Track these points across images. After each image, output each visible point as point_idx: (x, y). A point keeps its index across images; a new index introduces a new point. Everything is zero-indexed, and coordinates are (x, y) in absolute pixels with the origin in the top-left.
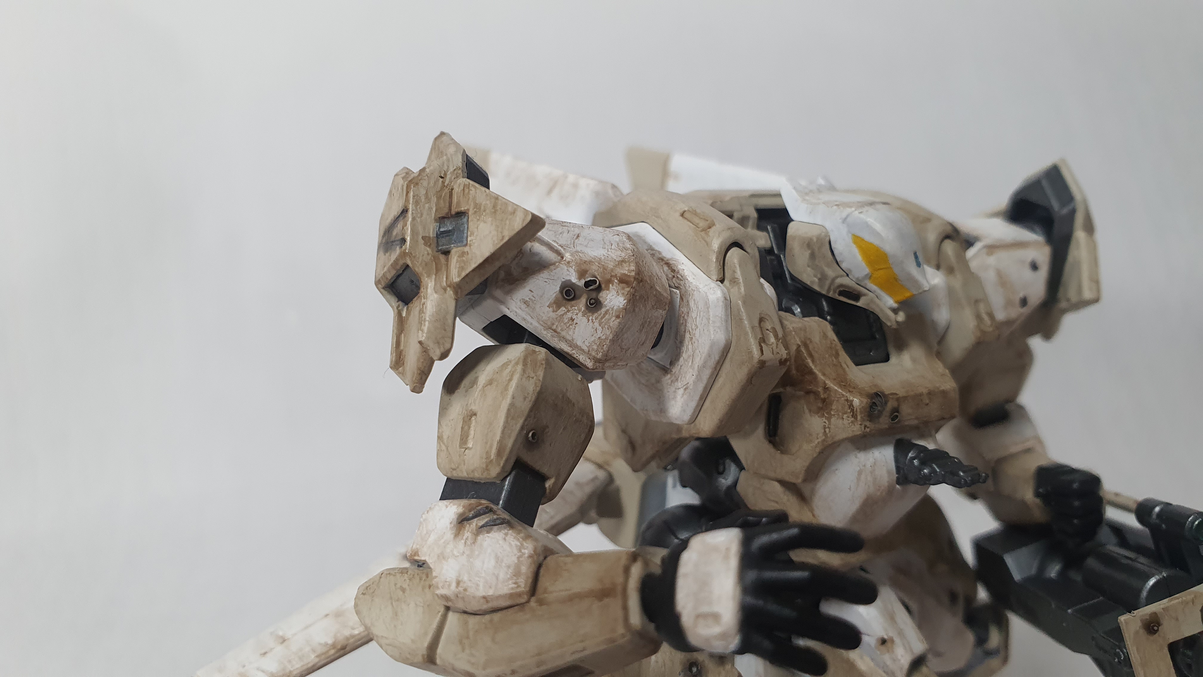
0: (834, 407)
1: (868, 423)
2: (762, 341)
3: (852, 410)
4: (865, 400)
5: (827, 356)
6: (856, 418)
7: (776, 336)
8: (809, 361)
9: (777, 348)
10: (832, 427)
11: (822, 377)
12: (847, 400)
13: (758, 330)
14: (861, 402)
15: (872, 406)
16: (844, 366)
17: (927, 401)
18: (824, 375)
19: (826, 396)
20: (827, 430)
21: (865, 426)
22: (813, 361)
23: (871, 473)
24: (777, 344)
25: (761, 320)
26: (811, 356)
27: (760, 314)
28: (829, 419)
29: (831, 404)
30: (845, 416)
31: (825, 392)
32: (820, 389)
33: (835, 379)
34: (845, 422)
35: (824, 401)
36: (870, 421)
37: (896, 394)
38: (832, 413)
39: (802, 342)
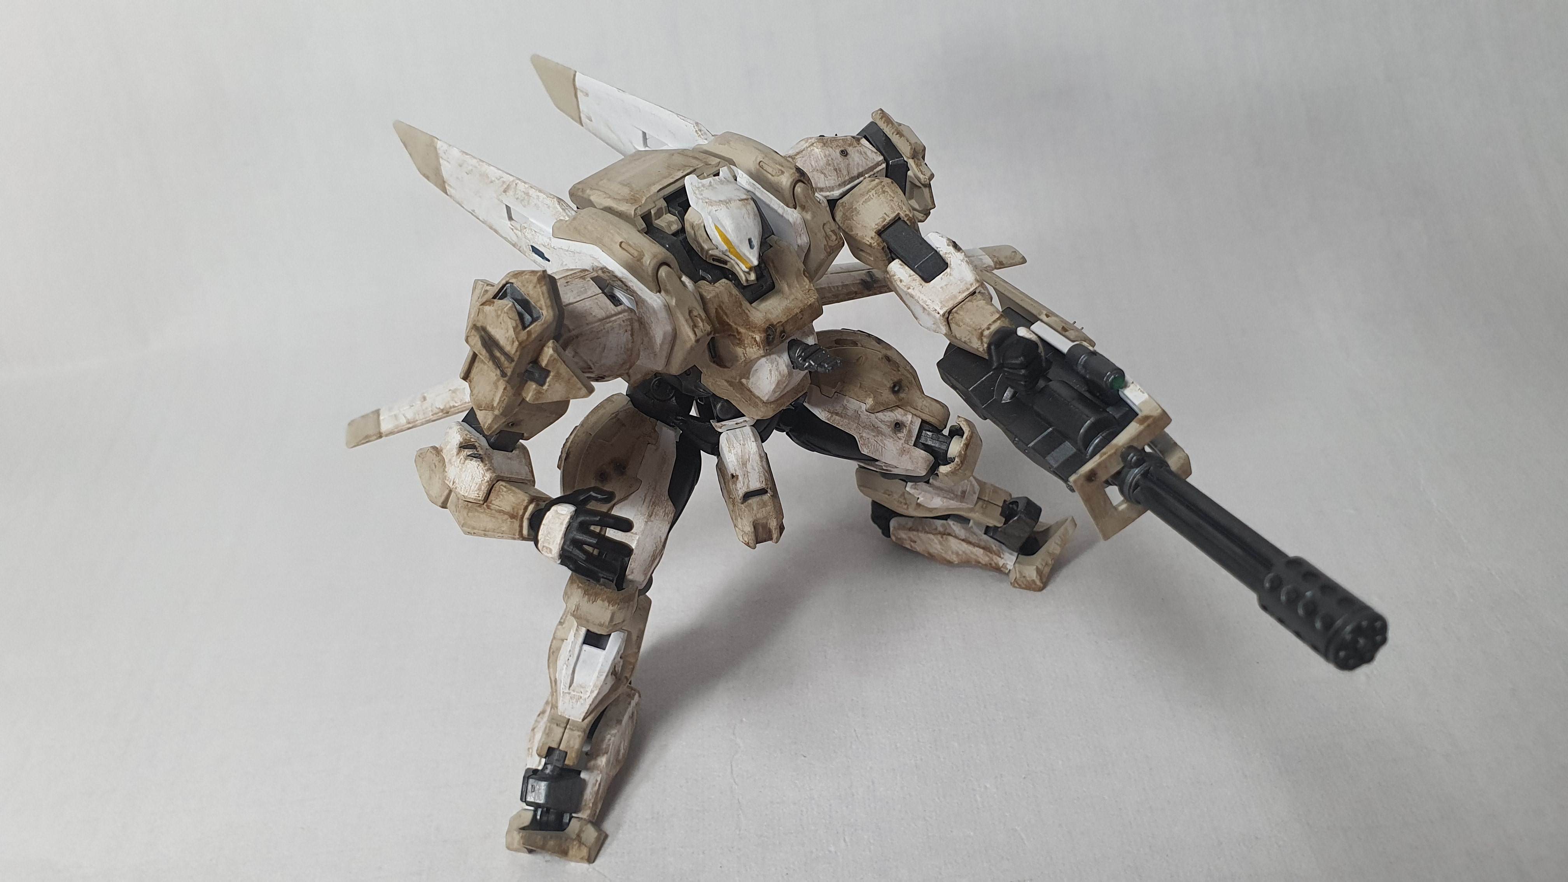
0: (746, 342)
1: (768, 348)
2: (694, 326)
3: (757, 343)
4: (763, 335)
5: (735, 309)
6: (760, 347)
7: (702, 319)
8: (725, 317)
9: (704, 326)
10: (747, 353)
11: (735, 326)
12: (753, 338)
13: (690, 321)
14: (760, 337)
15: (767, 337)
16: (747, 311)
17: (801, 316)
18: (736, 324)
19: (739, 337)
20: (745, 355)
21: (767, 350)
22: (727, 317)
23: (777, 370)
24: (703, 325)
25: (690, 312)
26: (726, 314)
27: (689, 309)
28: (745, 349)
29: (744, 341)
30: (754, 346)
31: (738, 335)
32: (736, 334)
33: (742, 325)
34: (755, 349)
35: (739, 339)
36: (769, 346)
37: (781, 322)
38: (746, 345)
39: (718, 306)
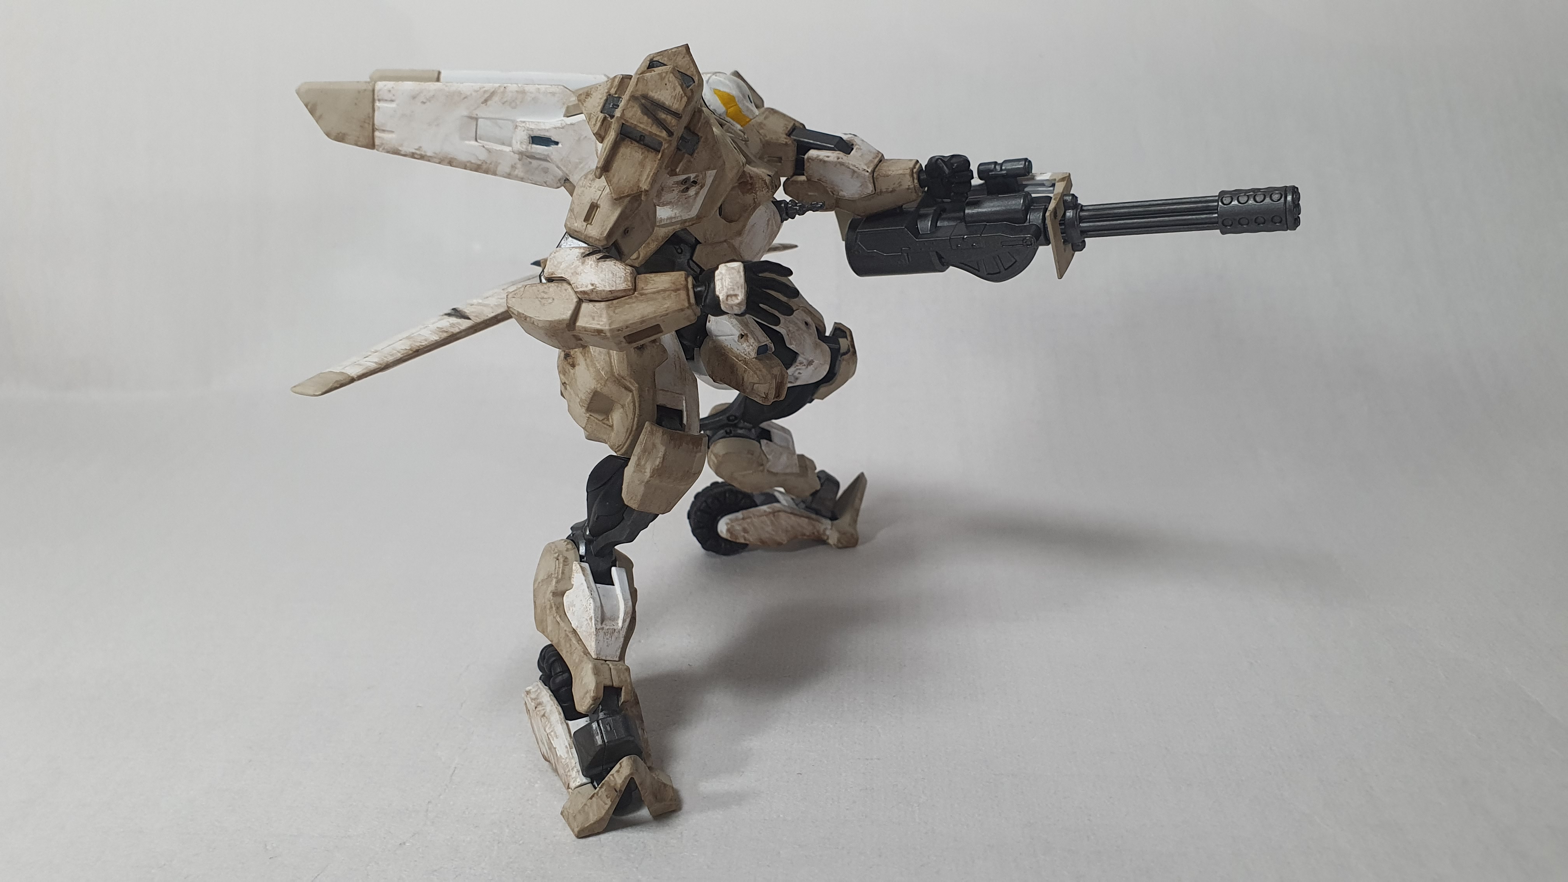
0: (757, 186)
3: (767, 185)
6: (769, 189)
10: (758, 197)
12: (763, 180)
14: (768, 179)
15: (771, 181)
19: (752, 181)
28: (756, 193)
30: (764, 189)
32: (748, 179)
34: (764, 192)
35: (751, 184)
38: (757, 190)
